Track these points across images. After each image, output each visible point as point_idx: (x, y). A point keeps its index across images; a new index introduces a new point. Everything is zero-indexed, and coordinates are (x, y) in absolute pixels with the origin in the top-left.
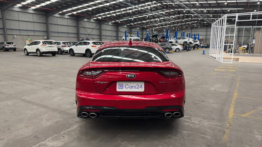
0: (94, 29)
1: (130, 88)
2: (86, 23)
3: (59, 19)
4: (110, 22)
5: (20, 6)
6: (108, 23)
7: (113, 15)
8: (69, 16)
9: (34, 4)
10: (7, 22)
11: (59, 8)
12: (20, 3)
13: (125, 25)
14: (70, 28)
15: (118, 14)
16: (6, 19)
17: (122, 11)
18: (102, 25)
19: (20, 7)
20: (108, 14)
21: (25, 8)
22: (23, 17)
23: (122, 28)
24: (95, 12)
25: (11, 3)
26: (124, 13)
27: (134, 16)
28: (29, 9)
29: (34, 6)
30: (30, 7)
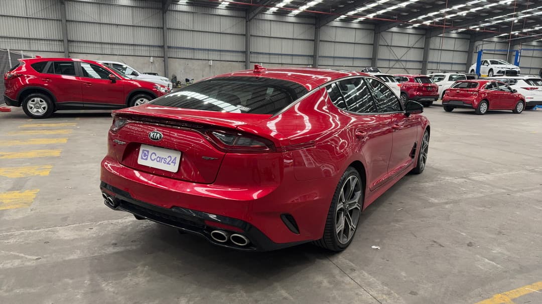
0: (412, 48)
1: (157, 161)
2: (395, 37)
3: (339, 30)
4: (454, 32)
5: (275, 11)
6: (448, 32)
7: (460, 14)
8: (360, 22)
9: (296, 6)
10: (253, 40)
11: (341, 8)
12: (273, 6)
13: (493, 37)
14: (358, 47)
15: (473, 10)
16: (251, 35)
17: (483, 4)
18: (433, 39)
19: (274, 13)
20: (449, 13)
21: (282, 13)
22: (278, 30)
23: (484, 42)
24: (415, 10)
25: (259, 6)
26: (490, 7)
27: (519, 13)
28: (289, 15)
29: (297, 8)
30: (291, 12)
